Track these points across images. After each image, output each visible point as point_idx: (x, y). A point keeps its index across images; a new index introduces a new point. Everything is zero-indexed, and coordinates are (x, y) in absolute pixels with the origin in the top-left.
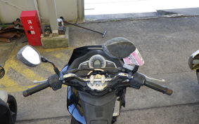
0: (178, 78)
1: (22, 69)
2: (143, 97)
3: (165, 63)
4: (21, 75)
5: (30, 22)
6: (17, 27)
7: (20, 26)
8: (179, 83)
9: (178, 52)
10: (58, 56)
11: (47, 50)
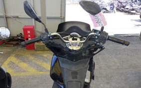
0: (133, 72)
1: (19, 62)
2: (108, 83)
3: (122, 62)
4: (17, 66)
5: (29, 32)
6: (19, 38)
7: (21, 37)
8: (134, 75)
9: (131, 56)
10: (45, 55)
11: (38, 52)
